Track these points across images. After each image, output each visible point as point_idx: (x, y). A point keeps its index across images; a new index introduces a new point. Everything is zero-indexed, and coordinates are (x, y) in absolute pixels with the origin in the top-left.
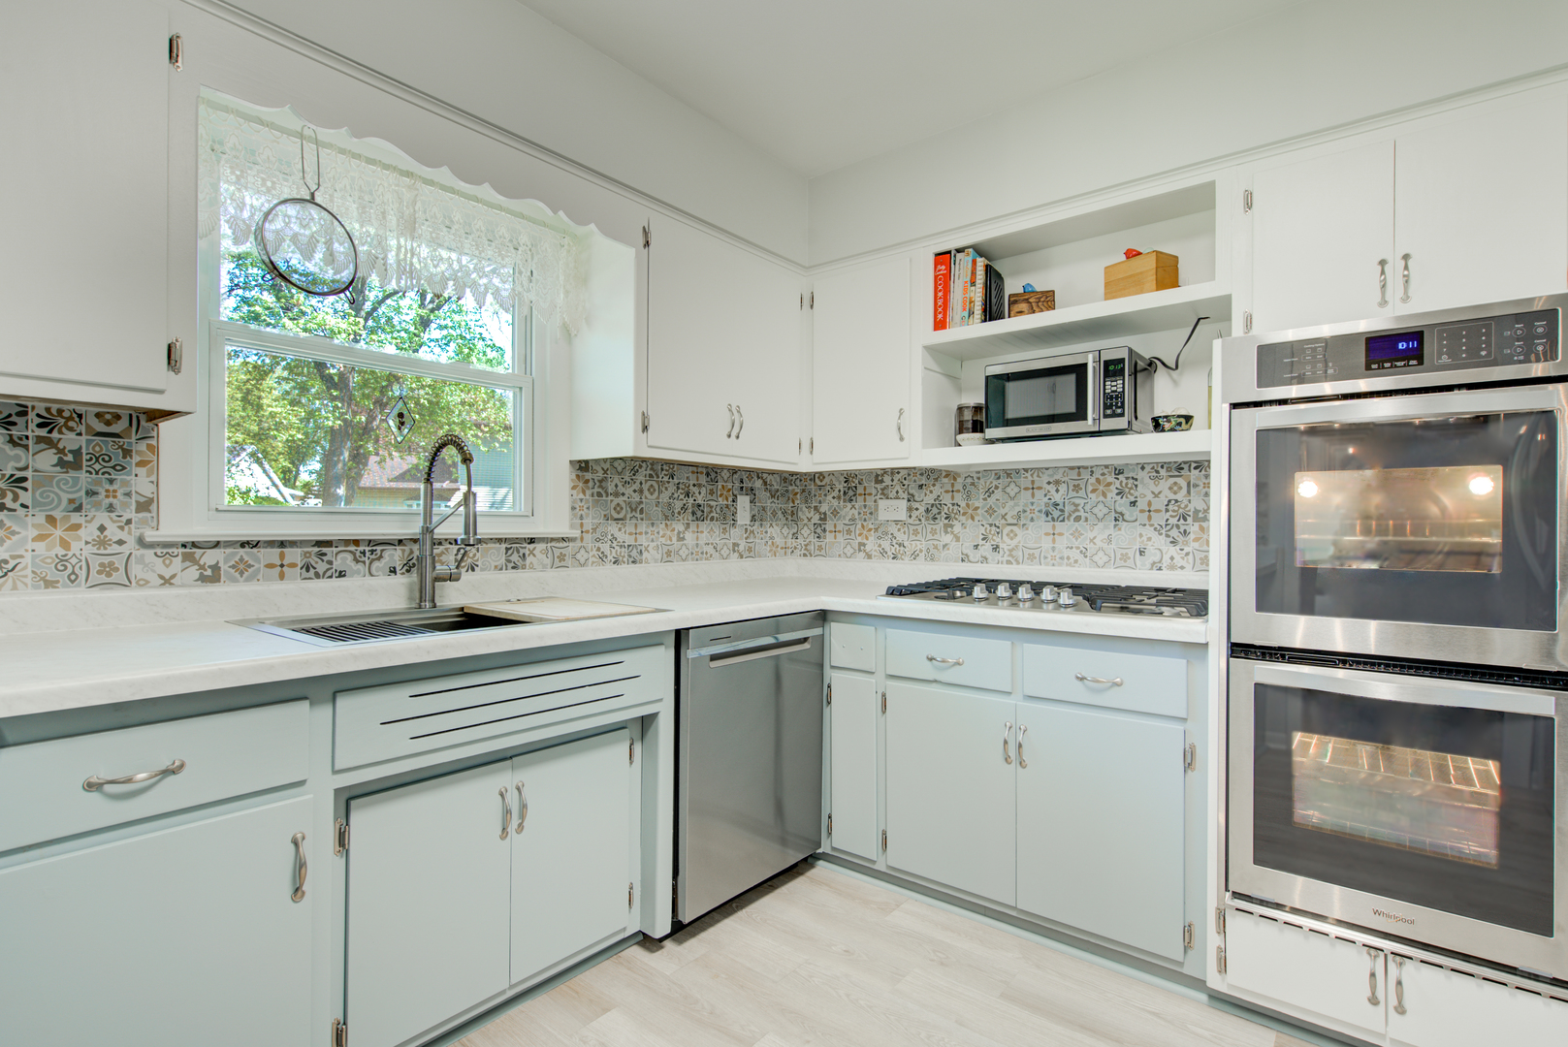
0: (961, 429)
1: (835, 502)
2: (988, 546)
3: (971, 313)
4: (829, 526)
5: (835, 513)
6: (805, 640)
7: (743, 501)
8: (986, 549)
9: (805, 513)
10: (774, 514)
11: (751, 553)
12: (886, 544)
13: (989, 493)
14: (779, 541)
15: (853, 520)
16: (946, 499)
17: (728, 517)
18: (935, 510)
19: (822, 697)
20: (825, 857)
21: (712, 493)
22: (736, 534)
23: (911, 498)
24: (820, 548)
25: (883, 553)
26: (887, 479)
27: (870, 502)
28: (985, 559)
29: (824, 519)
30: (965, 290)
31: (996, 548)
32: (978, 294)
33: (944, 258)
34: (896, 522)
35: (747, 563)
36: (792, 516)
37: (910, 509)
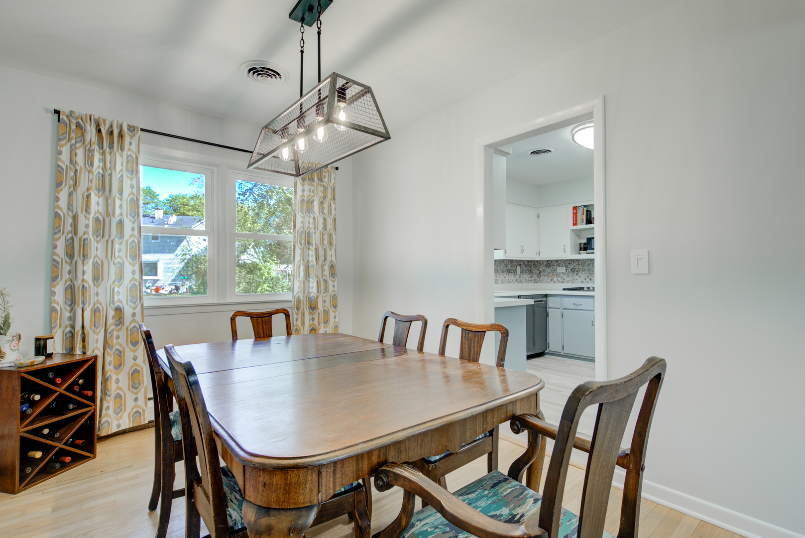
0: (581, 249)
1: (544, 268)
2: (588, 279)
3: (583, 222)
4: (542, 274)
5: (544, 271)
6: (542, 301)
7: (519, 268)
8: (588, 280)
9: (534, 271)
10: (526, 271)
11: (520, 282)
12: (559, 279)
13: (589, 265)
14: (527, 278)
15: (549, 272)
16: (577, 267)
17: (515, 272)
18: (573, 270)
19: (547, 315)
20: (548, 354)
21: (511, 266)
22: (517, 276)
23: (566, 267)
24: (539, 280)
25: (559, 281)
26: (560, 262)
27: (555, 268)
28: (588, 282)
29: (540, 272)
30: (581, 216)
31: (591, 279)
32: (584, 217)
33: (575, 208)
34: (562, 273)
35: (520, 284)
36: (531, 272)
37: (566, 269)
